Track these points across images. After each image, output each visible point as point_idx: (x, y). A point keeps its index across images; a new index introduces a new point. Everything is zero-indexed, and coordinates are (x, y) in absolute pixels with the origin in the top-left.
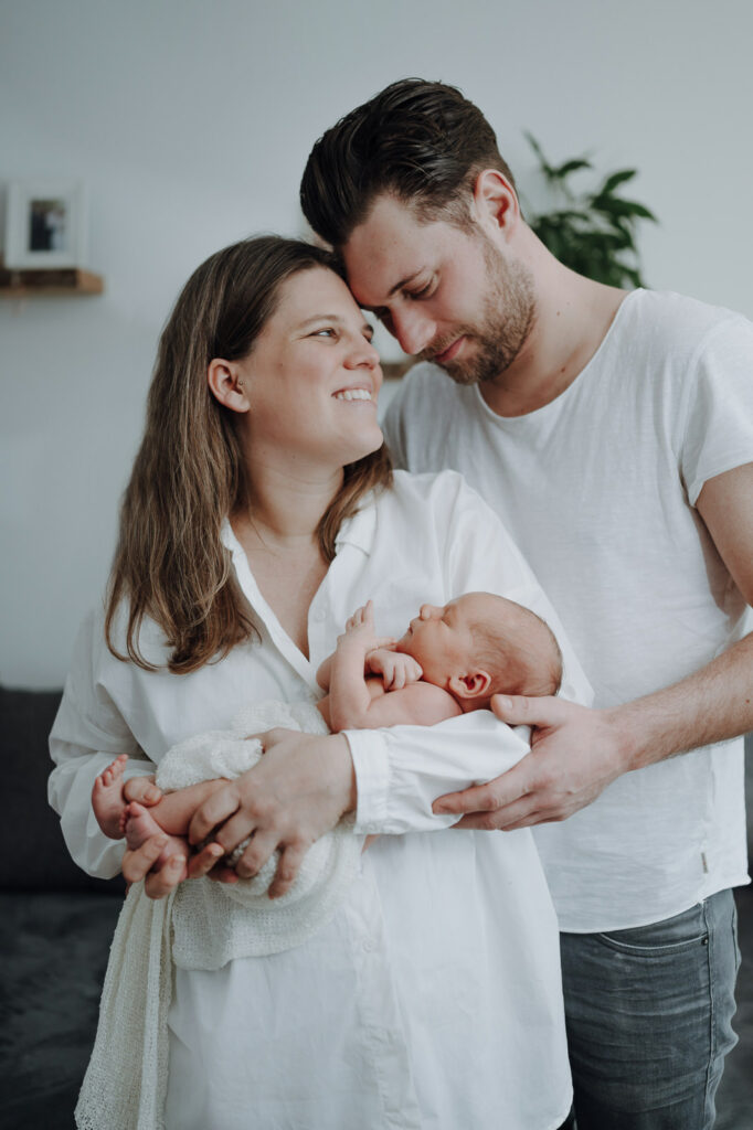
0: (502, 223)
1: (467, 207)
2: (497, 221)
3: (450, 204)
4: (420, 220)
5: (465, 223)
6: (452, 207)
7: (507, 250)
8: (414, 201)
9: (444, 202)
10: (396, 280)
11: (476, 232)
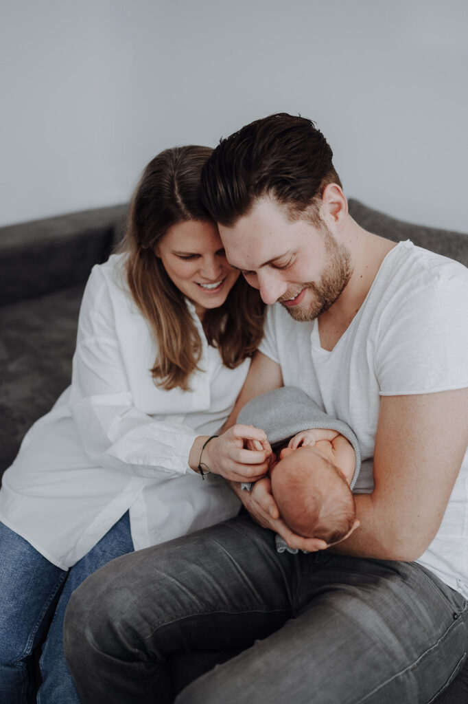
0: (337, 218)
1: (318, 210)
2: (334, 218)
3: (309, 208)
4: (289, 220)
5: (316, 220)
6: (310, 210)
7: (339, 238)
8: (286, 206)
9: (305, 207)
10: (268, 258)
11: (323, 227)
